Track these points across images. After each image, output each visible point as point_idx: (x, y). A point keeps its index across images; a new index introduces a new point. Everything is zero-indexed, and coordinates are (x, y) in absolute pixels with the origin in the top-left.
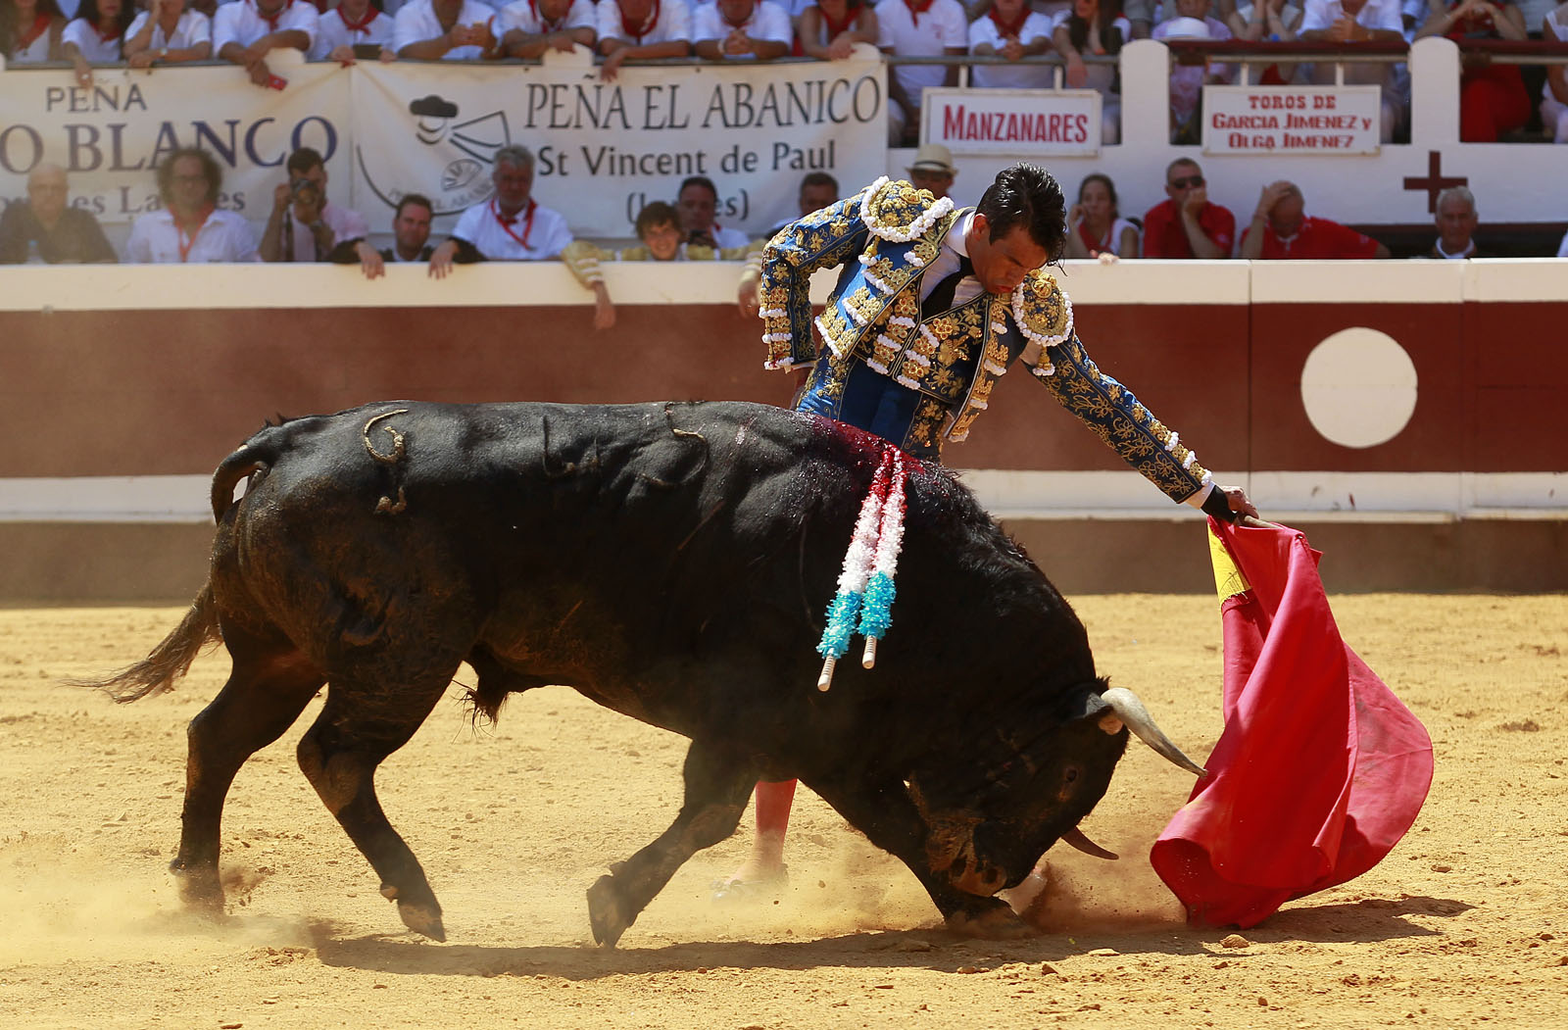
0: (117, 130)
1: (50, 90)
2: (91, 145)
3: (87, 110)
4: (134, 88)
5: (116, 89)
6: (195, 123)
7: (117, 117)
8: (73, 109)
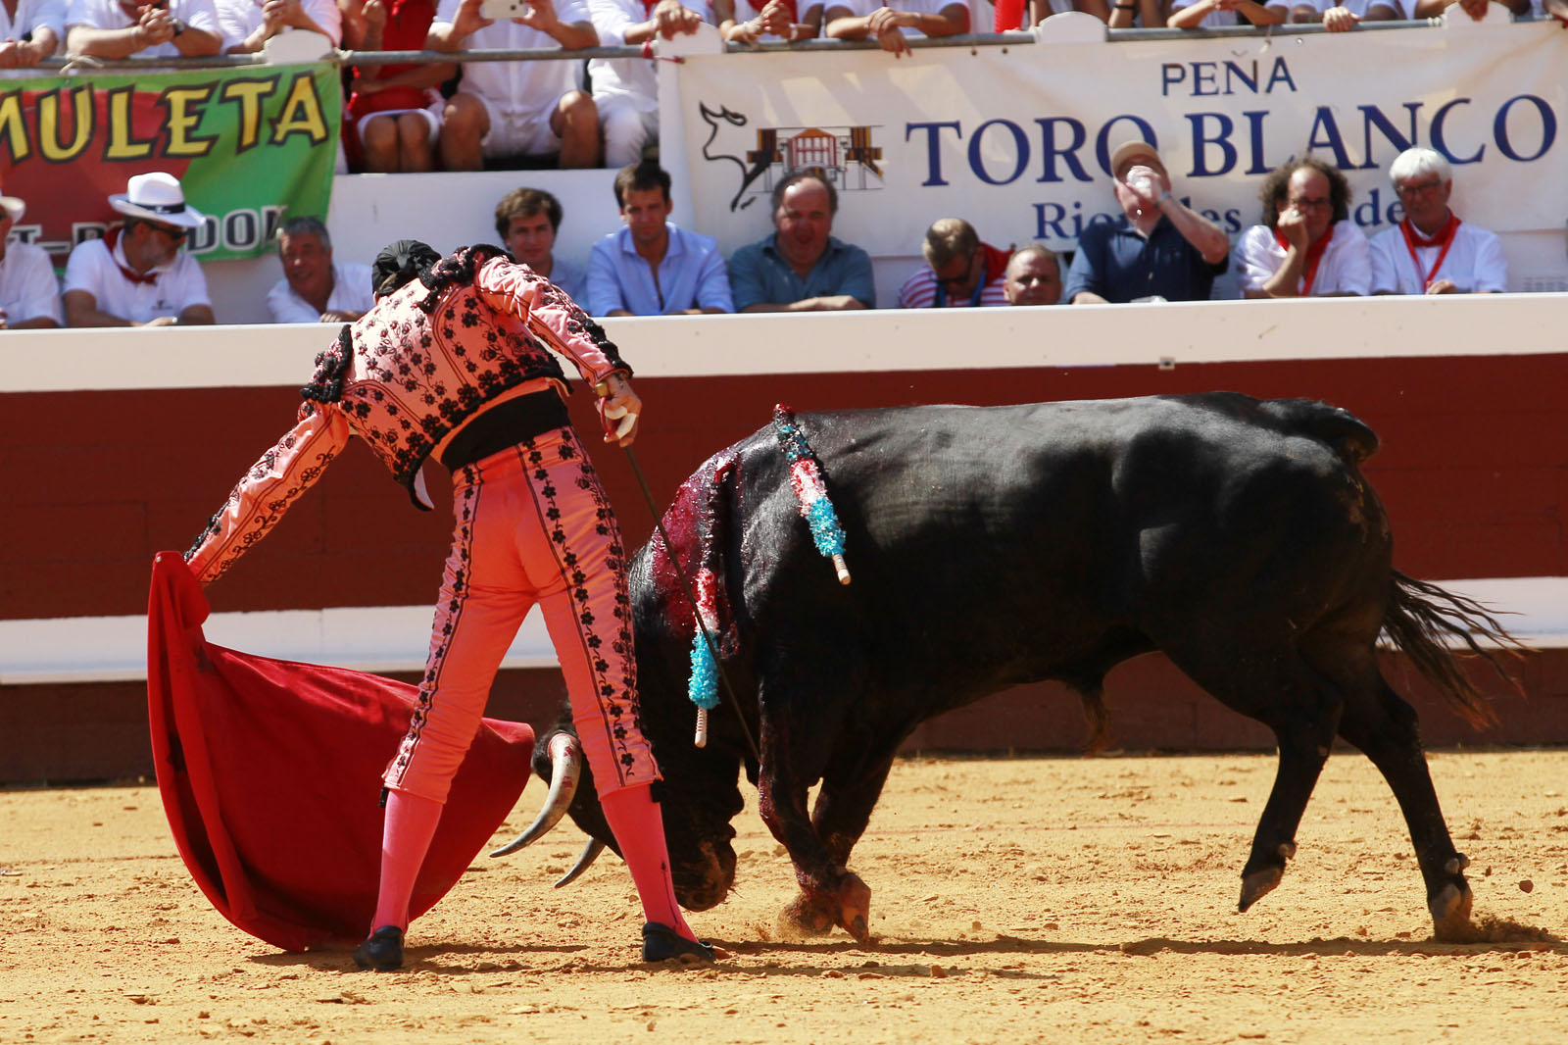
0: (1256, 119)
1: (1166, 67)
2: (1220, 141)
3: (1216, 93)
4: (1280, 62)
5: (1255, 64)
6: (1360, 108)
7: (1256, 102)
8: (1198, 92)
